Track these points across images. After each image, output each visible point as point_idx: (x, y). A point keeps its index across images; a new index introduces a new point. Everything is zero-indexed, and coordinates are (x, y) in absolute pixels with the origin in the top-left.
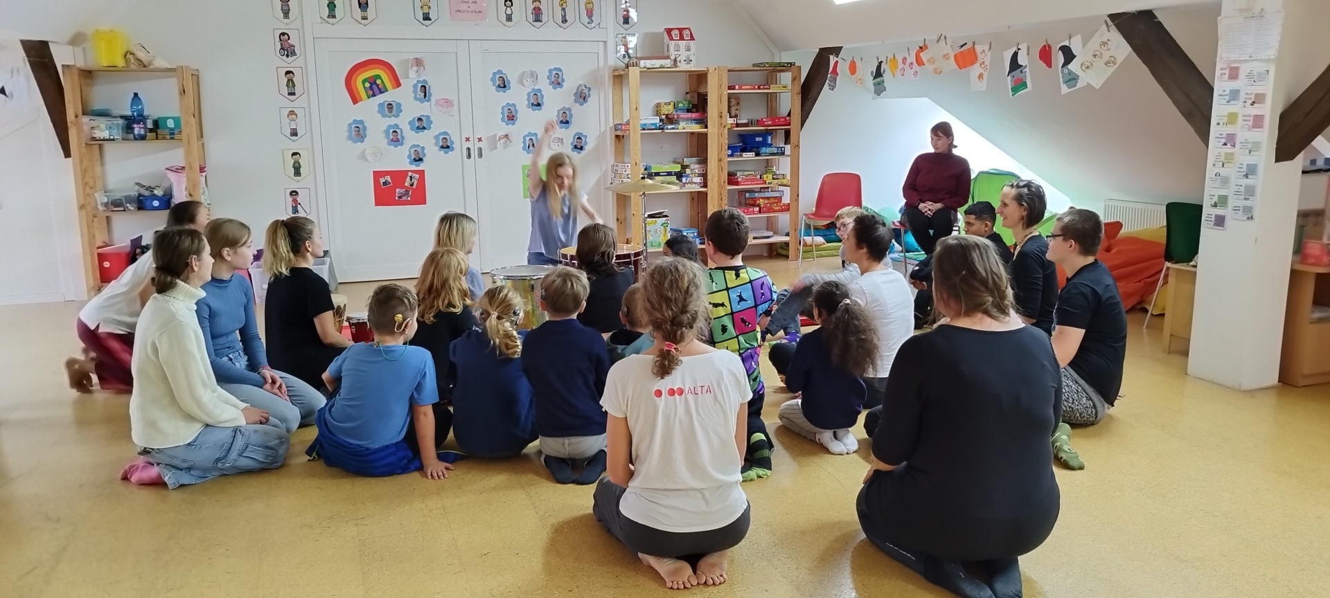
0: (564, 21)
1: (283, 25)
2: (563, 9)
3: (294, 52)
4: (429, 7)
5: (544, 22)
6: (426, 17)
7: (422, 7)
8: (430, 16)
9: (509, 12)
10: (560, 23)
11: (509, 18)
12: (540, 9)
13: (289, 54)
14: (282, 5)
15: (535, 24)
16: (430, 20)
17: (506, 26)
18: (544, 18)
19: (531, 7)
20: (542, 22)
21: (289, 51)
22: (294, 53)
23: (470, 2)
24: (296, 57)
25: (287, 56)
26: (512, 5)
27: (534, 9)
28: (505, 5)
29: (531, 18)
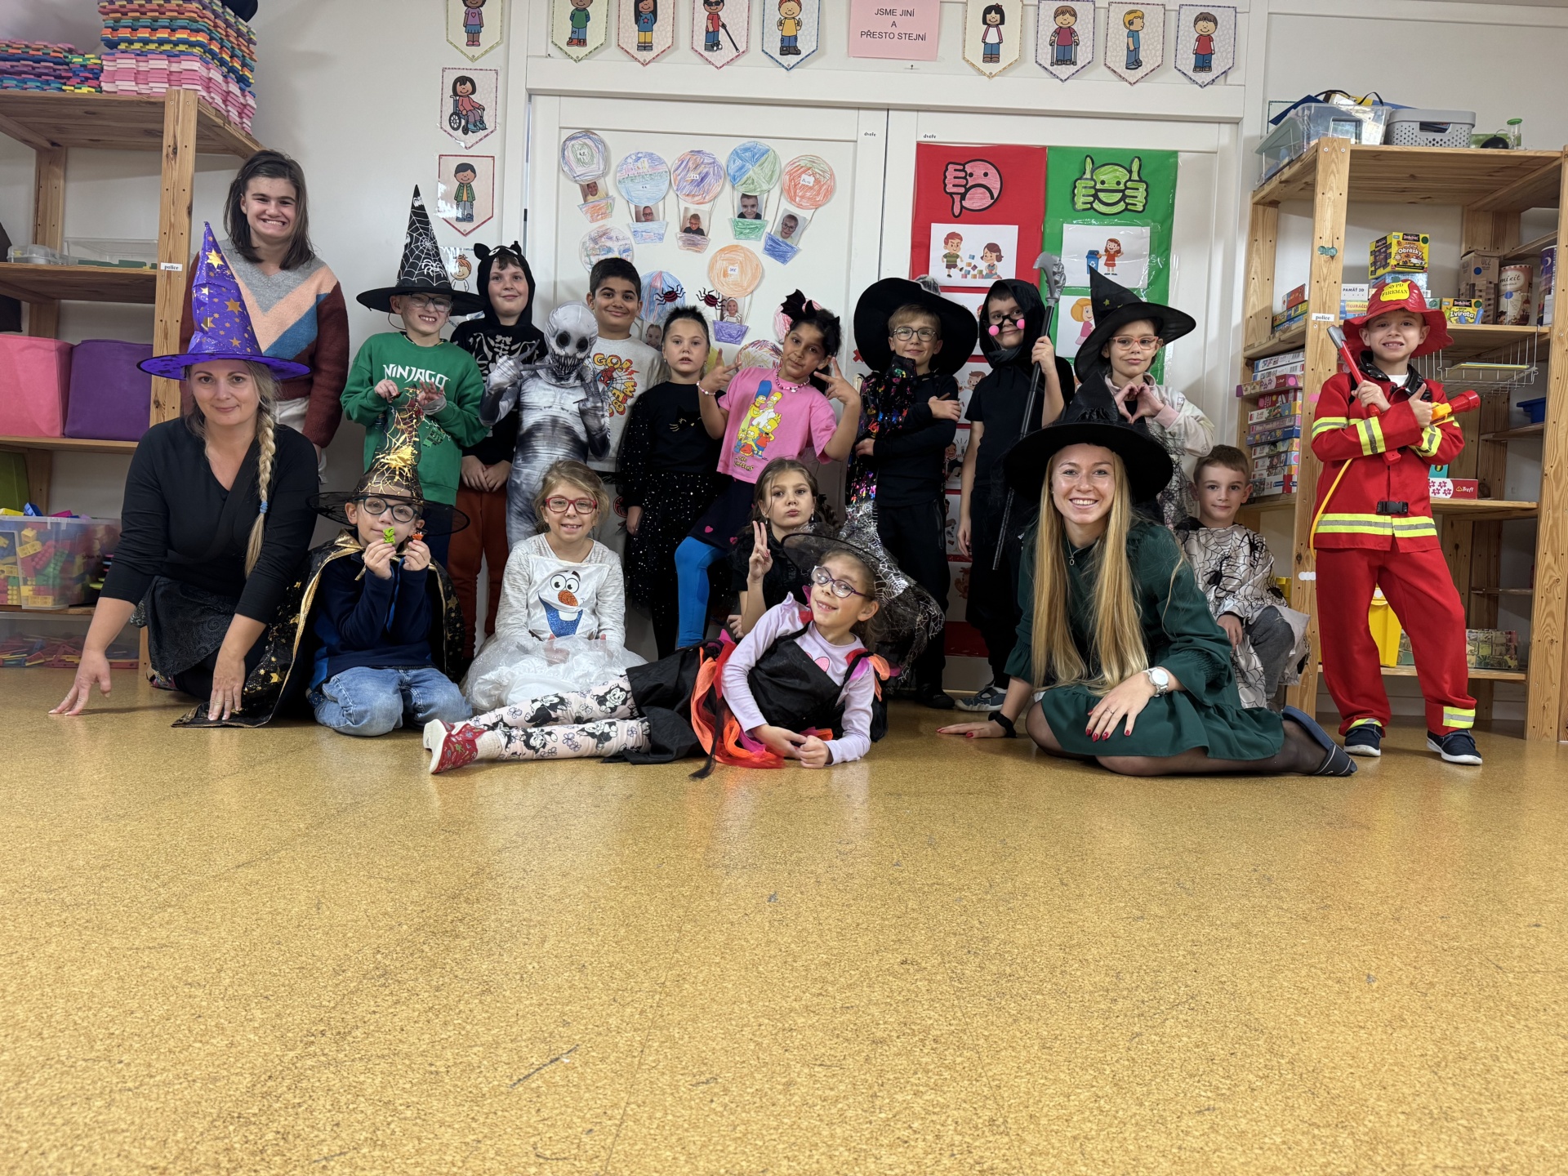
0: (1134, 62)
1: (461, 61)
2: (1134, 35)
3: (482, 122)
4: (799, 24)
5: (1080, 64)
6: (789, 47)
7: (781, 23)
8: (799, 45)
9: (993, 37)
10: (1122, 70)
11: (992, 54)
12: (1071, 32)
13: (471, 126)
14: (467, 14)
15: (1057, 69)
16: (798, 53)
17: (982, 73)
18: (1082, 54)
19: (1049, 27)
20: (1074, 63)
21: (471, 119)
22: (480, 125)
23: (899, 12)
24: (482, 133)
25: (466, 131)
26: (1002, 22)
27: (1059, 32)
28: (985, 22)
29: (1046, 54)
